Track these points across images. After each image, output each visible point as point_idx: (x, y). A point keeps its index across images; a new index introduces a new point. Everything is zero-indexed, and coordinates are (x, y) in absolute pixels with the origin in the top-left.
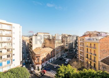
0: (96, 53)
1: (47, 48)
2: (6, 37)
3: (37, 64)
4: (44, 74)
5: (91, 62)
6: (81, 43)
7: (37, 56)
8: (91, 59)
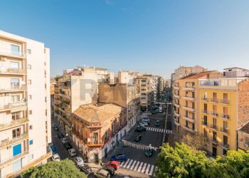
0: (229, 114)
1: (108, 105)
2: (9, 79)
3: (91, 148)
4: (116, 172)
5: (215, 133)
6: (187, 92)
7: (93, 126)
8: (215, 127)
